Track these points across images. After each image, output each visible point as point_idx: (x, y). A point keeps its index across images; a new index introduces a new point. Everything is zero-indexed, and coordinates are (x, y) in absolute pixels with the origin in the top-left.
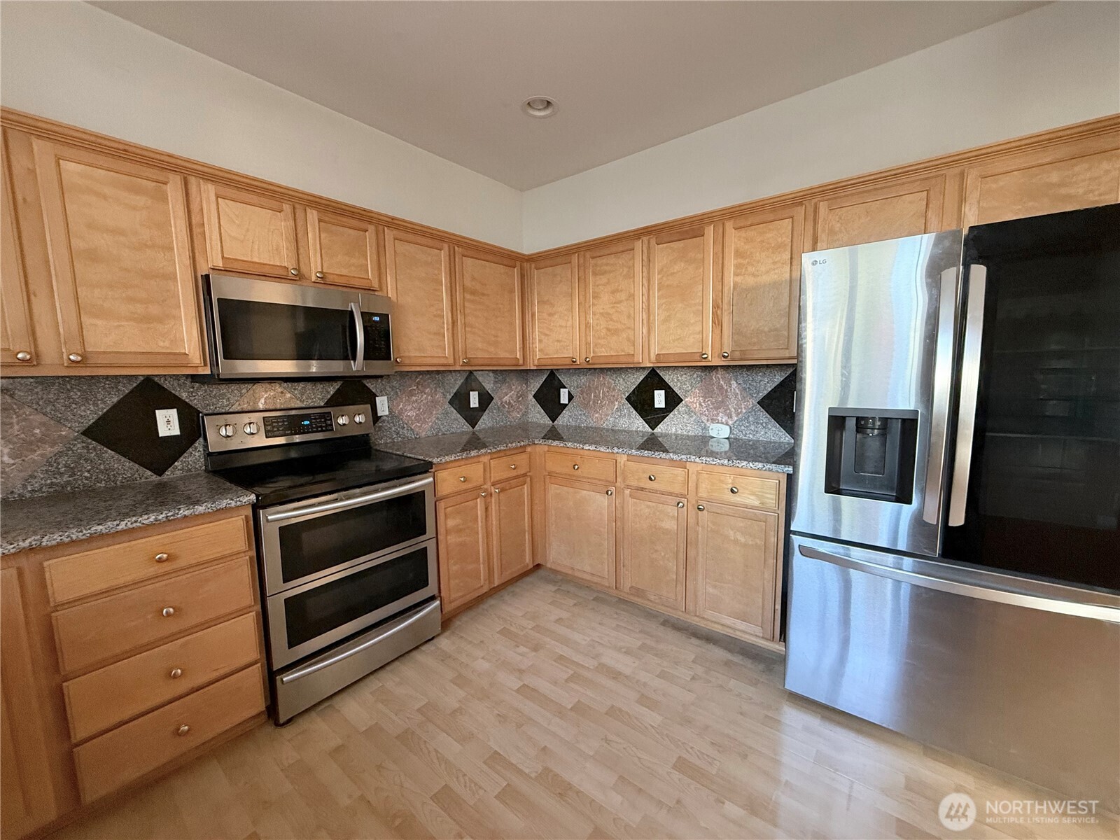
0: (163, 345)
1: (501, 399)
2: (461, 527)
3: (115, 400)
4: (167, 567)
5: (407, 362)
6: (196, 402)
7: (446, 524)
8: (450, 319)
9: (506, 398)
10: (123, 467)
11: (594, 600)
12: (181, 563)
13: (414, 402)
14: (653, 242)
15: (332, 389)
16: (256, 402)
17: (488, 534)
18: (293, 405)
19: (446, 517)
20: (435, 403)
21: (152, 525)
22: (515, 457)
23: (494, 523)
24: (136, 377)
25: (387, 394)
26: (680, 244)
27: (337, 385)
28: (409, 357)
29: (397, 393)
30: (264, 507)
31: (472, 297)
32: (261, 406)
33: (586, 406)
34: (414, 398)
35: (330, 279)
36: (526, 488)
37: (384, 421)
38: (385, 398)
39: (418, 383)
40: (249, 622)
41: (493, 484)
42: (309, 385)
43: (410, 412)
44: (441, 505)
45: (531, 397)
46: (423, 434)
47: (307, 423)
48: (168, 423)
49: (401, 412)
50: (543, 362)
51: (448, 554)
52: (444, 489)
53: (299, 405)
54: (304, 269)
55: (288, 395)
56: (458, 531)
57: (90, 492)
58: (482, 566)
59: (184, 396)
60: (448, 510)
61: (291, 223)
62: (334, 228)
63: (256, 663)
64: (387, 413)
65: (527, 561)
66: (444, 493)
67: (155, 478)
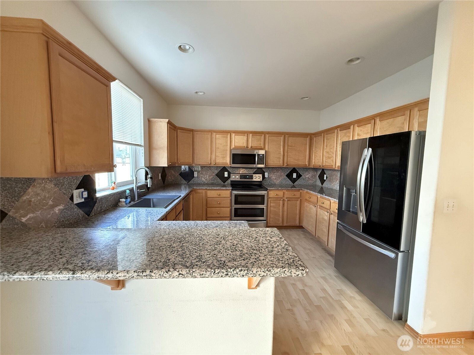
0: (225, 161)
1: (305, 176)
2: (275, 206)
3: (220, 170)
4: (219, 196)
5: (269, 165)
6: (231, 171)
7: (270, 205)
8: (283, 154)
9: (307, 176)
10: (220, 181)
11: (311, 238)
12: (221, 196)
13: (275, 175)
14: (339, 130)
15: (255, 170)
16: (240, 171)
17: (283, 211)
18: (247, 173)
19: (270, 203)
20: (281, 176)
21: (218, 189)
22: (296, 192)
23: (286, 208)
24: (222, 167)
25: (268, 172)
26: (345, 131)
27: (256, 169)
28: (270, 164)
29: (270, 172)
30: (233, 190)
31: (291, 148)
32: (241, 173)
33: (330, 181)
34: (275, 174)
35: (253, 147)
36: (298, 202)
37: (266, 179)
38: (267, 173)
39: (277, 170)
40: (229, 209)
41: (287, 198)
42: (250, 169)
43: (273, 177)
44: (270, 199)
45: (318, 176)
46: (277, 183)
47: (248, 177)
48: (226, 174)
49: (271, 177)
50: (315, 166)
51: (270, 212)
52: (270, 196)
53: (248, 173)
54: (248, 146)
55: (246, 171)
56: (274, 207)
57: (215, 184)
58: (280, 219)
59: (229, 170)
60: (271, 201)
61: (247, 137)
62: (255, 136)
63: (229, 217)
64: (267, 177)
65: (297, 223)
66: (270, 197)
67: (223, 184)
